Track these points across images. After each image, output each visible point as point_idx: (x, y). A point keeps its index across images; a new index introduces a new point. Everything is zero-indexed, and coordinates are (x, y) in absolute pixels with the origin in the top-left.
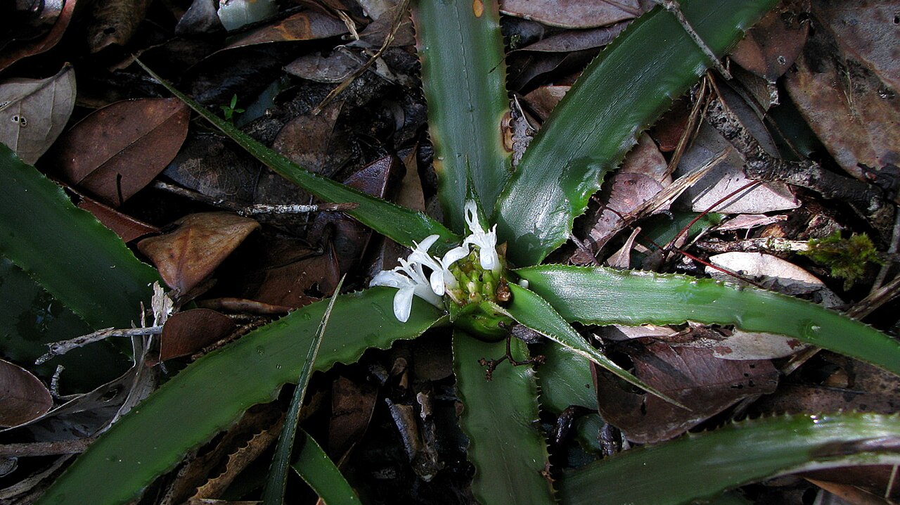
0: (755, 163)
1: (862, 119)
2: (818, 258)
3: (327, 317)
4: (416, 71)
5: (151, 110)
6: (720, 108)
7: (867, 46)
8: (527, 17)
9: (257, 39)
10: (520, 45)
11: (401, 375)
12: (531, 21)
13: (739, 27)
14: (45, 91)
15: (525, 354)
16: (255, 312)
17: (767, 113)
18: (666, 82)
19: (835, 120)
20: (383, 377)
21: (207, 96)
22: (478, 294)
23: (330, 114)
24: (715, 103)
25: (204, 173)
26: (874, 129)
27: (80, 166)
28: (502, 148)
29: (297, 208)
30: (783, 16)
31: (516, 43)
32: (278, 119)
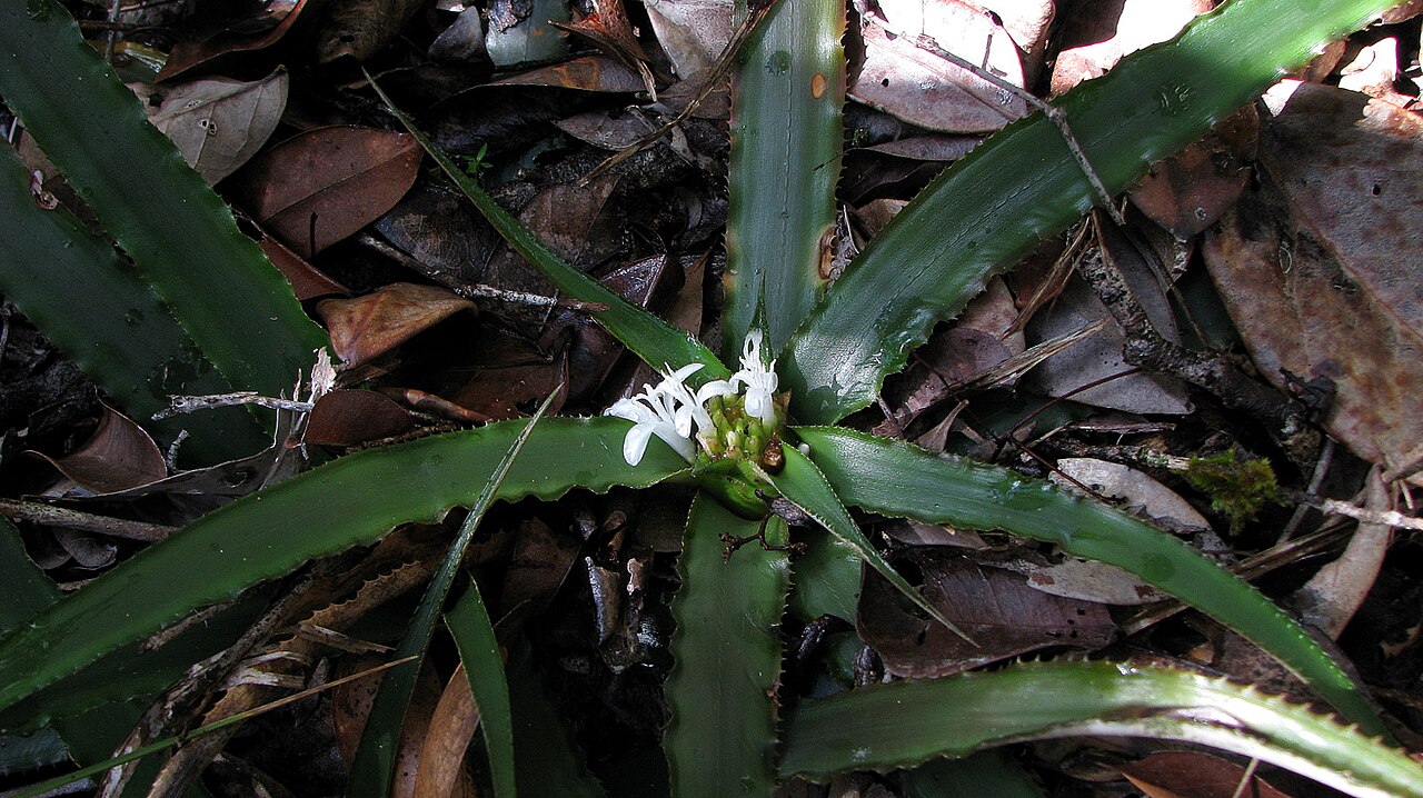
0: (1137, 343)
1: (1300, 312)
2: (1196, 481)
3: (528, 432)
4: (723, 155)
5: (375, 143)
6: (1099, 260)
7: (1332, 219)
8: (879, 107)
9: (529, 79)
10: (864, 143)
11: (615, 532)
12: (884, 114)
13: (1146, 156)
14: (247, 96)
15: (783, 539)
16: (445, 414)
17: (1174, 284)
18: (1036, 216)
19: (1261, 305)
20: (588, 530)
21: (455, 143)
22: (738, 449)
23: (600, 189)
24: (1094, 252)
25: (425, 234)
26: (1313, 326)
27: (273, 199)
28: (817, 273)
29: (530, 298)
30: (1215, 157)
31: (859, 139)
32: (535, 184)
